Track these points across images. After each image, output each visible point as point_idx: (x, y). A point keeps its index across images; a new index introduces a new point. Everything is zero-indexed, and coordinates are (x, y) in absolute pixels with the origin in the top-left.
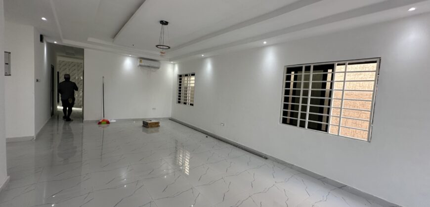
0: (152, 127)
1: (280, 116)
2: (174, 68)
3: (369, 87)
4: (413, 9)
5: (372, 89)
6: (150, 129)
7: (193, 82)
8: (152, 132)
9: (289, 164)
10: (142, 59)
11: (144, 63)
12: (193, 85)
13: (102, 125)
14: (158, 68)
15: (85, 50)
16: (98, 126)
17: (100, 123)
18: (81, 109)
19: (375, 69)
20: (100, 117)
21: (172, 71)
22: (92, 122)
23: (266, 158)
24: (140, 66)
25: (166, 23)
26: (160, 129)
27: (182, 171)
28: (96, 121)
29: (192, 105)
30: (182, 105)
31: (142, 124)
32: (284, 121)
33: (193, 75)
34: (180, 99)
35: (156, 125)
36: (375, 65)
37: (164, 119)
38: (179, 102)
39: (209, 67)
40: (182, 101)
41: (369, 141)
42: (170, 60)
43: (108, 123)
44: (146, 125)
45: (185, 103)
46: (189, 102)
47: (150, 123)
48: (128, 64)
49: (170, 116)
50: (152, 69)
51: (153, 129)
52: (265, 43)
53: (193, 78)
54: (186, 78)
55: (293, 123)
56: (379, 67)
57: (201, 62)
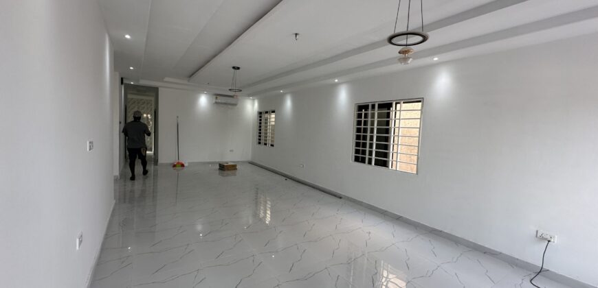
0: (228, 170)
1: (352, 154)
2: (253, 105)
3: (416, 125)
4: (436, 59)
5: (419, 126)
6: (226, 172)
7: (273, 120)
8: (228, 175)
9: (360, 202)
10: (217, 95)
11: (220, 100)
12: (273, 123)
13: (177, 168)
14: (235, 105)
15: (159, 89)
16: (172, 169)
17: (174, 166)
18: (153, 152)
19: (420, 108)
20: (173, 160)
21: (251, 107)
22: (167, 165)
23: (341, 198)
24: (216, 103)
25: (238, 68)
26: (237, 172)
27: (262, 220)
28: (171, 164)
29: (272, 145)
30: (262, 146)
31: (218, 167)
32: (357, 159)
33: (273, 112)
34: (260, 140)
35: (233, 168)
36: (420, 104)
37: (243, 162)
38: (260, 143)
39: (288, 103)
40: (262, 141)
41: (417, 174)
42: (249, 95)
43: (183, 165)
44: (222, 167)
45: (266, 144)
46: (269, 142)
47: (227, 166)
48: (203, 101)
49: (249, 158)
50: (230, 106)
51: (229, 172)
52: (336, 81)
53: (273, 116)
54: (266, 115)
55: (363, 161)
56: (422, 106)
57: (280, 98)
